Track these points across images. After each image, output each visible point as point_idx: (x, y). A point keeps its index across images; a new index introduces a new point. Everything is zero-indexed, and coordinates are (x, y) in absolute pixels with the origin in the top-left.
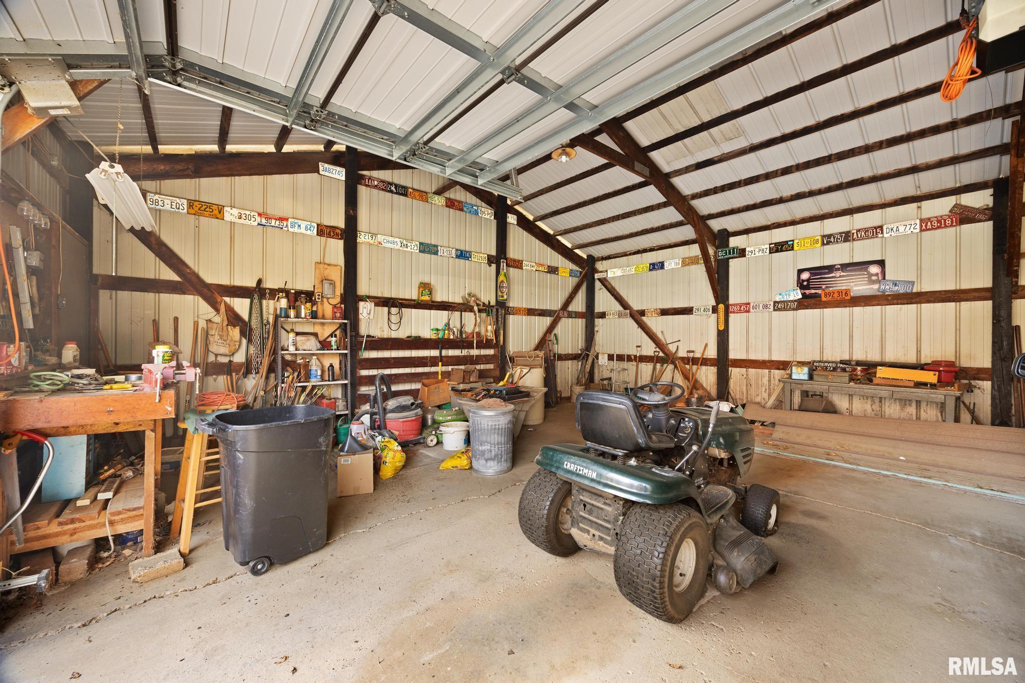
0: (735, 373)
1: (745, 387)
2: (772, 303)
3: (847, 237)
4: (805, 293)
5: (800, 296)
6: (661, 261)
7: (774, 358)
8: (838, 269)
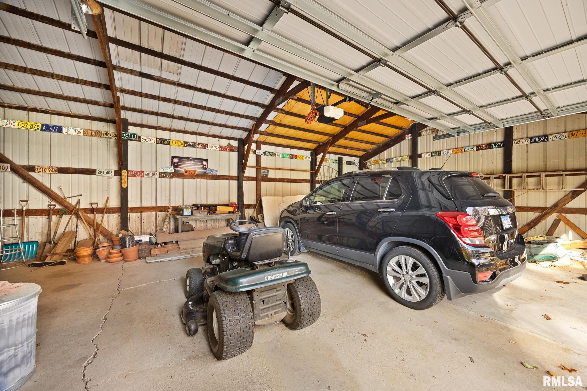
0: (133, 217)
1: (140, 225)
2: (158, 173)
3: (195, 145)
4: (176, 169)
5: (173, 171)
6: (59, 125)
7: (158, 205)
8: (191, 160)
